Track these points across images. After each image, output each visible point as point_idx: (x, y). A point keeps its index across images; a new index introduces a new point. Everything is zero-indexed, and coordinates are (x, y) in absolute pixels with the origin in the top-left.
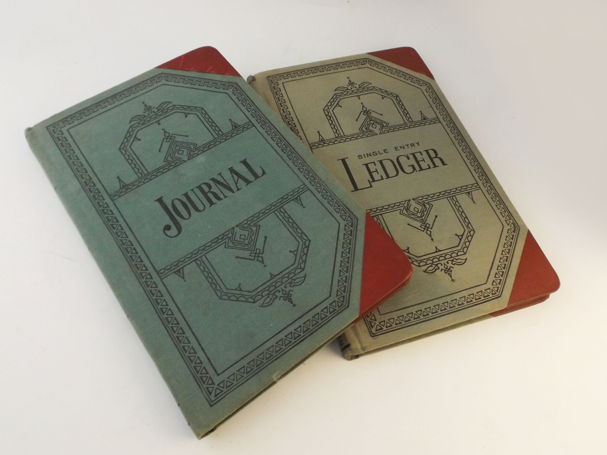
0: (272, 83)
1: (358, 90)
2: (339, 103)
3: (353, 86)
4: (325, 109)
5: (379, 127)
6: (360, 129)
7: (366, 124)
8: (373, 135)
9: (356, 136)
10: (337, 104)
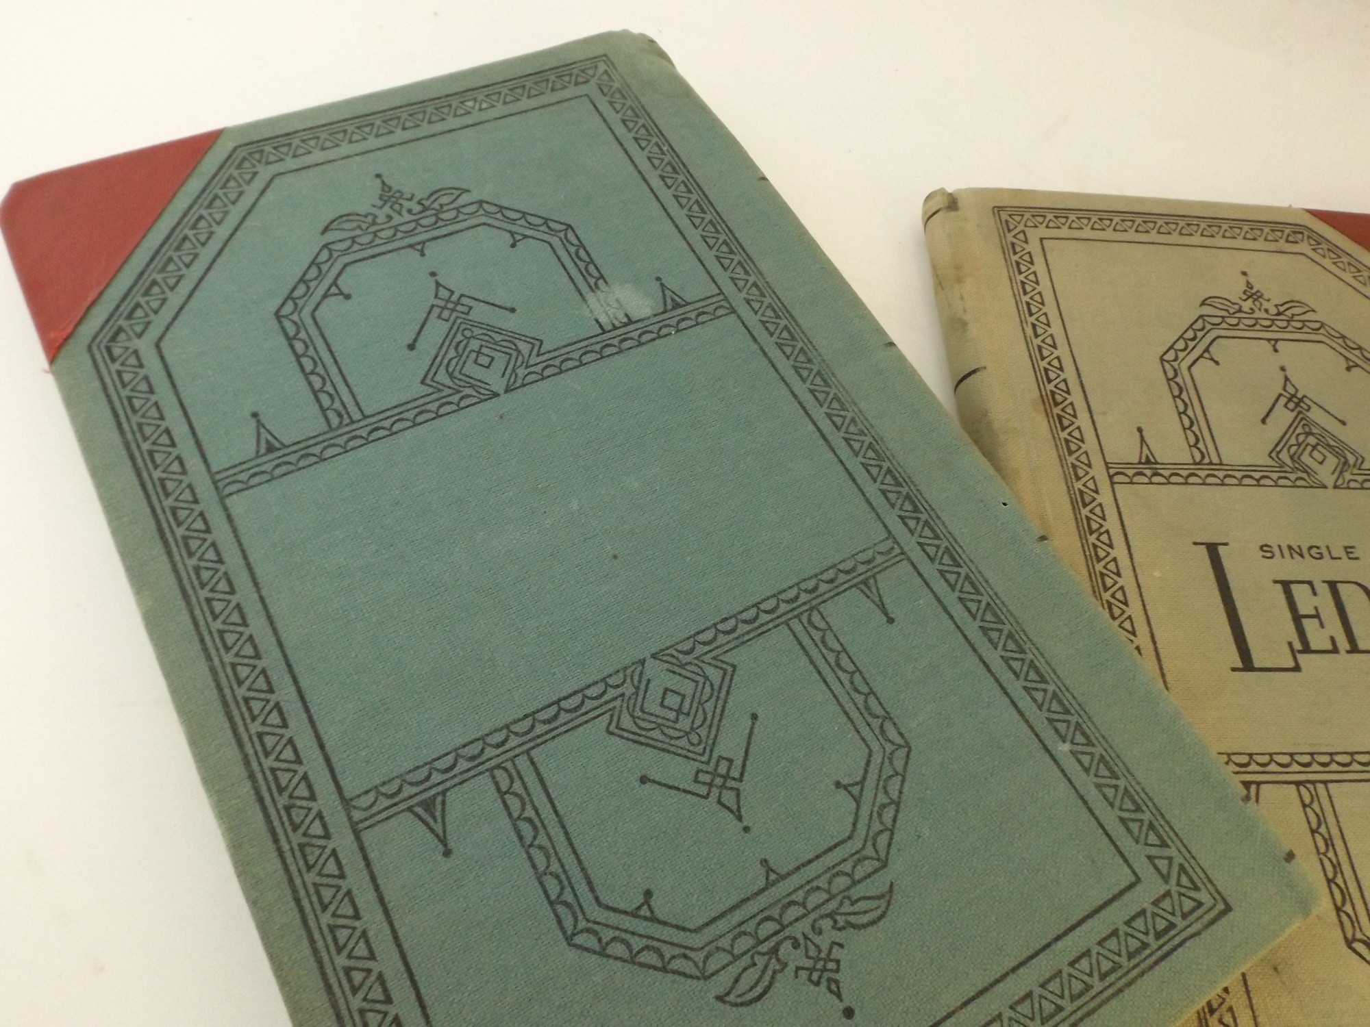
0: (1009, 231)
1: (1273, 320)
2: (1210, 349)
3: (1257, 303)
4: (1166, 357)
5: (1332, 461)
6: (1274, 455)
7: (1293, 441)
8: (1312, 487)
9: (1257, 475)
10: (1207, 350)
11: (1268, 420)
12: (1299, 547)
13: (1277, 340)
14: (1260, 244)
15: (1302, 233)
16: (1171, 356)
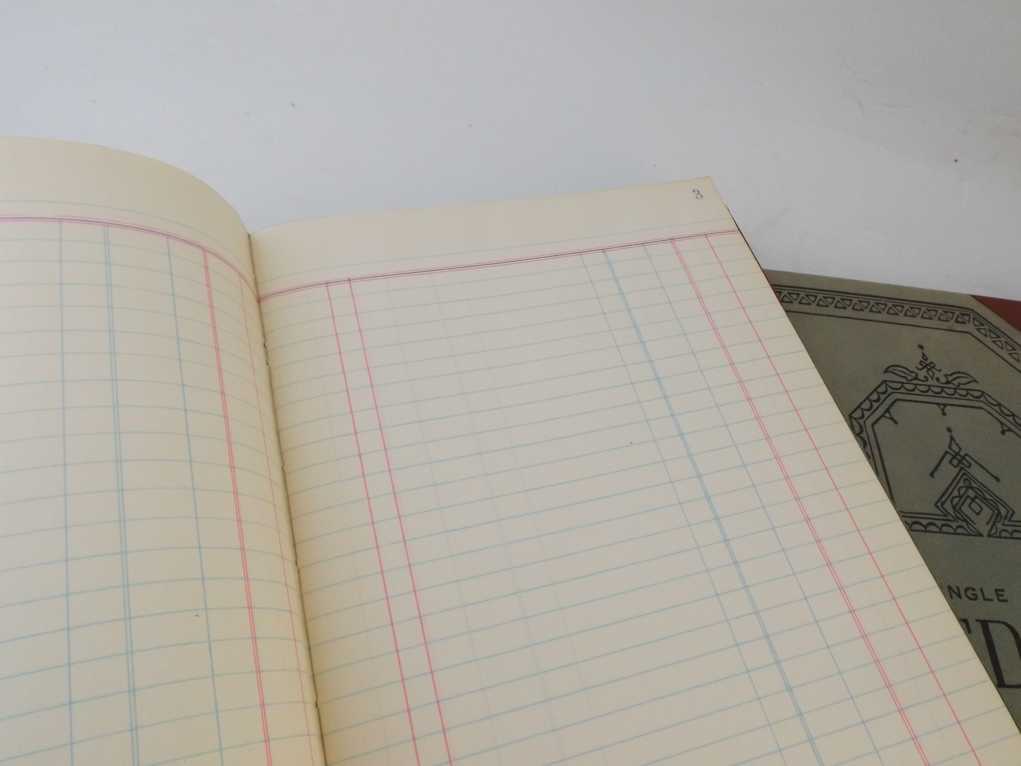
1: (943, 388)
2: (891, 410)
3: (930, 373)
4: (853, 415)
5: (987, 513)
6: (939, 504)
7: (956, 493)
8: (970, 535)
9: (925, 522)
10: (888, 411)
11: (935, 474)
12: (958, 588)
13: (945, 405)
14: (935, 323)
15: (969, 315)
16: (858, 414)
